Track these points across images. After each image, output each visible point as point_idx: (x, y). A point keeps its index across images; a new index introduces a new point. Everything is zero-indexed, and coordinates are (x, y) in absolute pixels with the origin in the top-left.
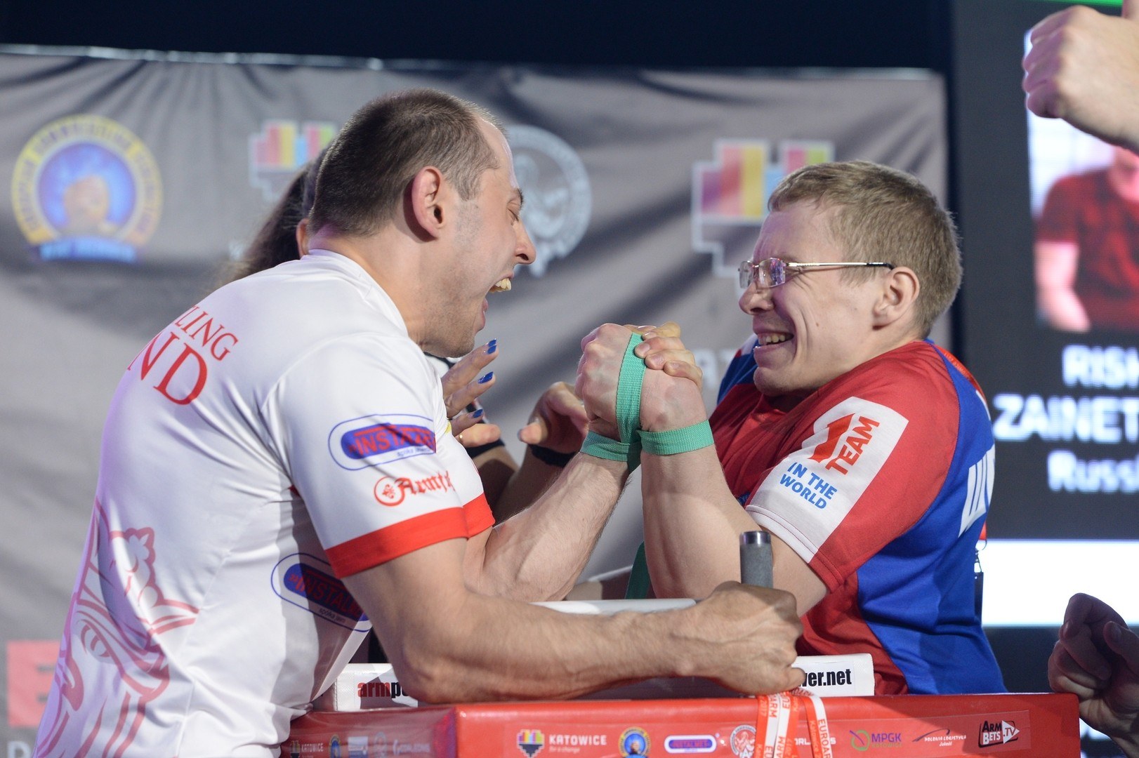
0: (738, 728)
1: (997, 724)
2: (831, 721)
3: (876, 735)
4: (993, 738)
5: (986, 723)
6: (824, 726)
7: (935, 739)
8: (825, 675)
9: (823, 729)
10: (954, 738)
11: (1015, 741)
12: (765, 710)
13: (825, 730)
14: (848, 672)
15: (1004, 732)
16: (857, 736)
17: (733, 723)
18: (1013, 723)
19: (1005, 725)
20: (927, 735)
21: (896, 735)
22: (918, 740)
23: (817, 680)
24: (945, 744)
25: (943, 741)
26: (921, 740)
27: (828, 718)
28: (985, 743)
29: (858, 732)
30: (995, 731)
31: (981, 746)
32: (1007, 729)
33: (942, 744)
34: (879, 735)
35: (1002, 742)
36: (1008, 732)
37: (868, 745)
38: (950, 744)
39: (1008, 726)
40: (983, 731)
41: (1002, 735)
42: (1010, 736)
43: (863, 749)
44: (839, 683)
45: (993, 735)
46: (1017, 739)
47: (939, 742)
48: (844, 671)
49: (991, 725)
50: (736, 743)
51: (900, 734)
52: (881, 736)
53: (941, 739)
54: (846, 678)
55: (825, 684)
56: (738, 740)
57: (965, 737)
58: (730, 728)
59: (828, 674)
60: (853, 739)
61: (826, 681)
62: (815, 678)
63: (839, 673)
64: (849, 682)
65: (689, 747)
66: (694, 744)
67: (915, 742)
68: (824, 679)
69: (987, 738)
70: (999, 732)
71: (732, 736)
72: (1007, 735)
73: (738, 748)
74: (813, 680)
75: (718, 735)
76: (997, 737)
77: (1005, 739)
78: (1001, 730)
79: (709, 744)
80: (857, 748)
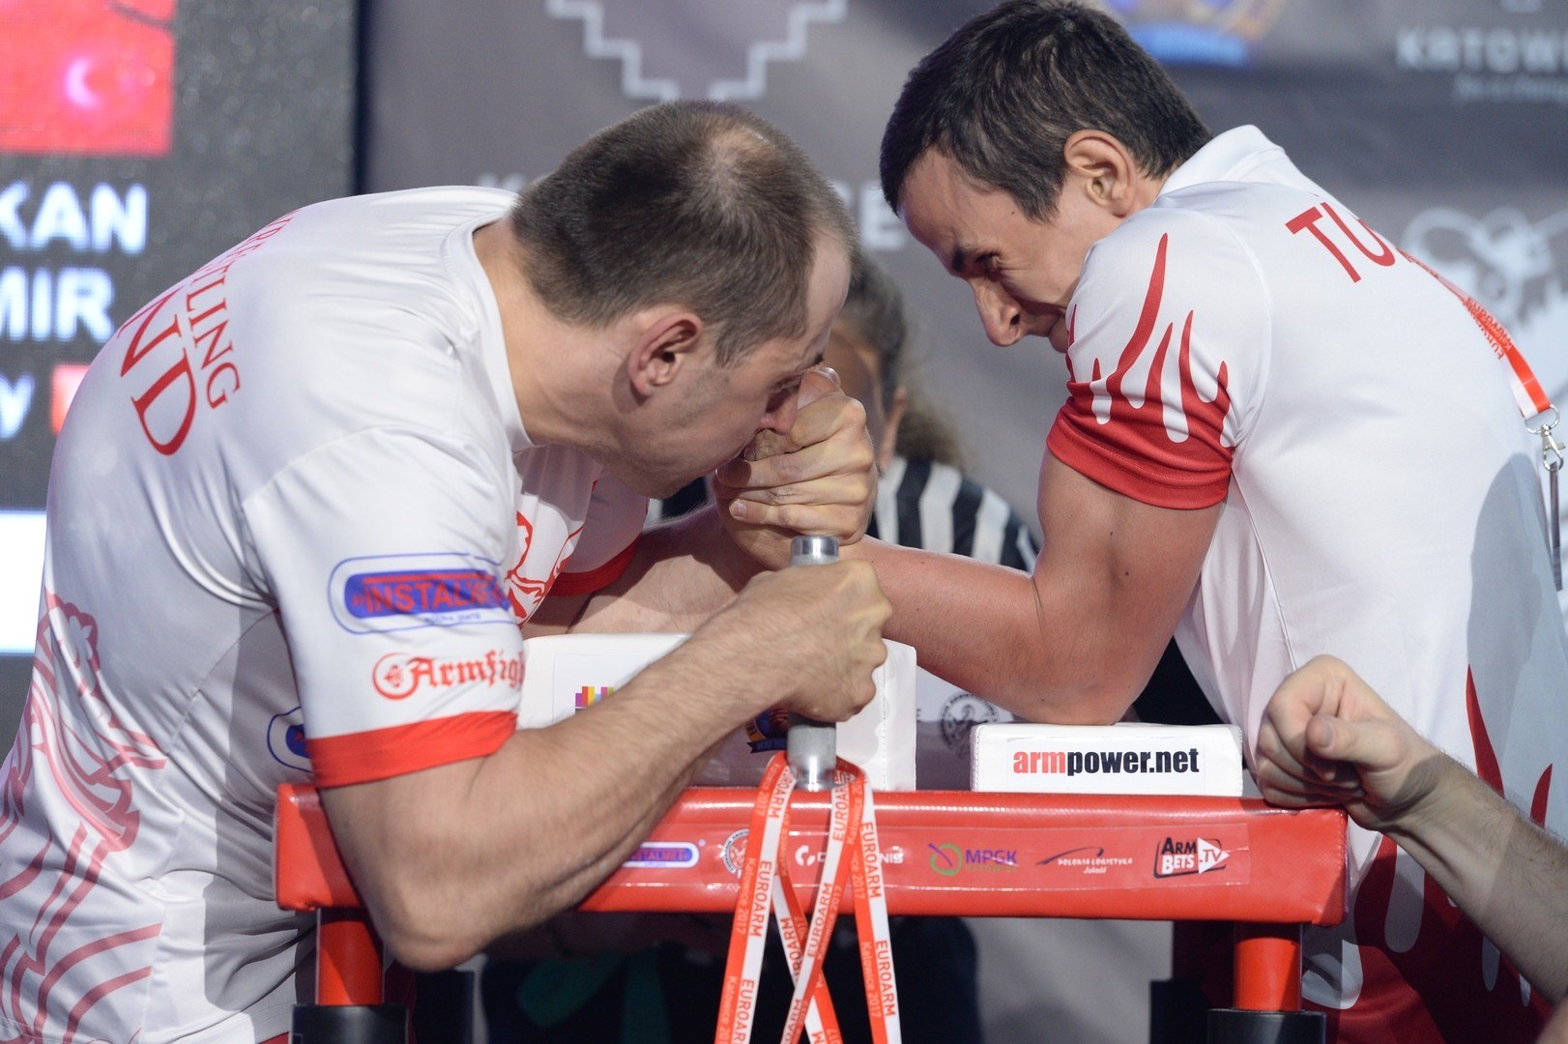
0: (738, 833)
1: (1188, 844)
2: (882, 827)
3: (973, 853)
4: (1180, 864)
5: (1169, 841)
6: (871, 833)
7: (1076, 862)
8: (1153, 757)
9: (867, 837)
10: (1110, 861)
11: (1220, 871)
12: (764, 807)
13: (873, 839)
14: (1194, 753)
15: (1201, 855)
16: (940, 853)
17: (728, 825)
18: (1218, 843)
19: (1202, 845)
20: (1065, 854)
21: (1008, 853)
22: (1046, 862)
23: (1139, 763)
24: (1097, 871)
25: (1091, 866)
26: (1049, 864)
27: (879, 823)
28: (1165, 871)
29: (942, 847)
30: (1185, 852)
31: (1158, 876)
32: (1207, 851)
33: (1088, 871)
34: (978, 852)
35: (1197, 872)
36: (1208, 856)
37: (960, 865)
38: (1103, 870)
39: (1209, 846)
40: (1163, 853)
41: (1196, 860)
42: (1212, 863)
43: (951, 873)
44: (1177, 769)
45: (1181, 860)
46: (1223, 868)
47: (1084, 867)
48: (1187, 752)
49: (1177, 844)
50: (732, 855)
51: (1015, 853)
52: (982, 854)
53: (1088, 862)
54: (1189, 763)
55: (1152, 770)
56: (736, 850)
57: (1130, 861)
58: (724, 833)
59: (1159, 755)
60: (935, 856)
61: (1154, 766)
62: (1135, 759)
63: (1177, 755)
64: (1195, 769)
65: (652, 860)
66: (660, 856)
67: (1039, 866)
68: (1152, 763)
69: (1169, 863)
70: (1192, 856)
71: (726, 844)
72: (1207, 860)
73: (735, 864)
74: (1131, 764)
75: (702, 843)
76: (1187, 862)
77: (1202, 868)
78: (1196, 852)
79: (686, 854)
80: (939, 871)
